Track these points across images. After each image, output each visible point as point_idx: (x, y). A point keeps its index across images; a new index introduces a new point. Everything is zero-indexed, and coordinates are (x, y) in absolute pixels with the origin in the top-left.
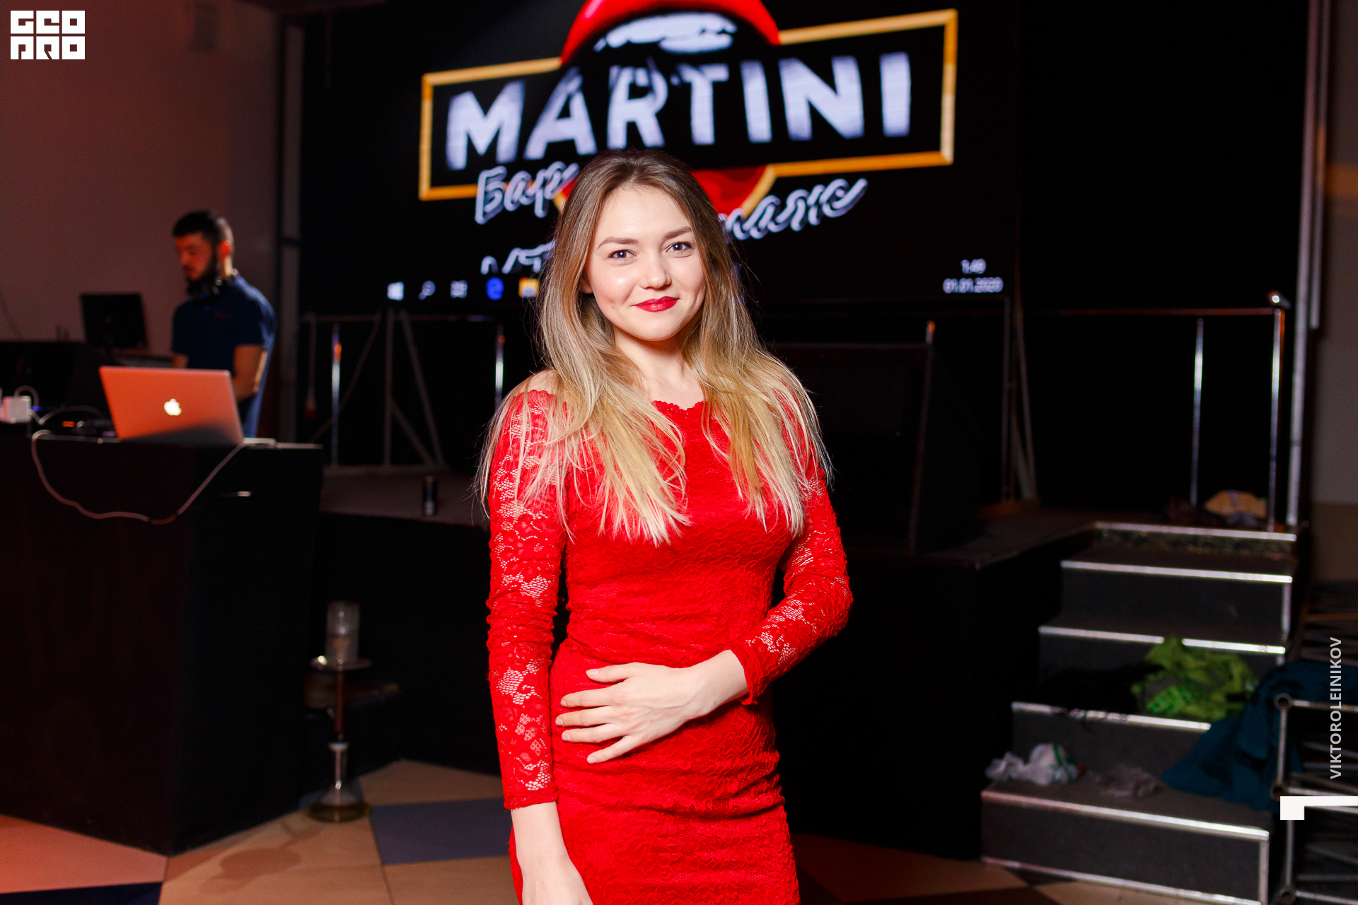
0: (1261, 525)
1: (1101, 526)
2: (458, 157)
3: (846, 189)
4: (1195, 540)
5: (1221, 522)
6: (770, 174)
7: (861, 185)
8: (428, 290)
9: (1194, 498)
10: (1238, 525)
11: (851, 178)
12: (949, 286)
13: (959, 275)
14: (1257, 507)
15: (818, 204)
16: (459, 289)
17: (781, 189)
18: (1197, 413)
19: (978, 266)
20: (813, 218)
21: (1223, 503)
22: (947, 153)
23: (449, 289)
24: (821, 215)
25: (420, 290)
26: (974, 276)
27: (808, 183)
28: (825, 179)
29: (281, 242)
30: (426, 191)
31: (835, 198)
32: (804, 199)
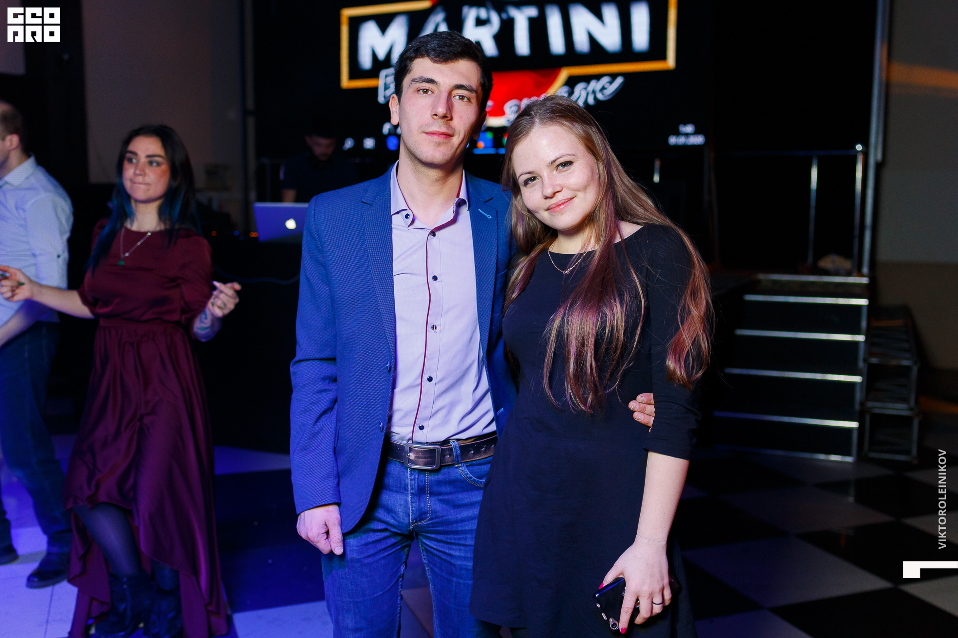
0: (849, 274)
1: (762, 277)
2: (366, 61)
3: (611, 83)
4: (813, 283)
5: (827, 273)
6: (564, 74)
7: (619, 81)
8: (349, 144)
9: (810, 259)
10: (837, 273)
11: (614, 76)
12: (673, 140)
13: (678, 133)
14: (847, 264)
15: (594, 92)
16: (369, 143)
17: (572, 82)
18: (812, 212)
19: (689, 129)
20: (591, 101)
21: (827, 263)
22: (671, 62)
23: (362, 143)
24: (595, 98)
25: (343, 144)
26: (687, 135)
27: (587, 79)
28: (598, 77)
29: (245, 113)
30: (346, 82)
31: (603, 88)
32: (586, 89)
